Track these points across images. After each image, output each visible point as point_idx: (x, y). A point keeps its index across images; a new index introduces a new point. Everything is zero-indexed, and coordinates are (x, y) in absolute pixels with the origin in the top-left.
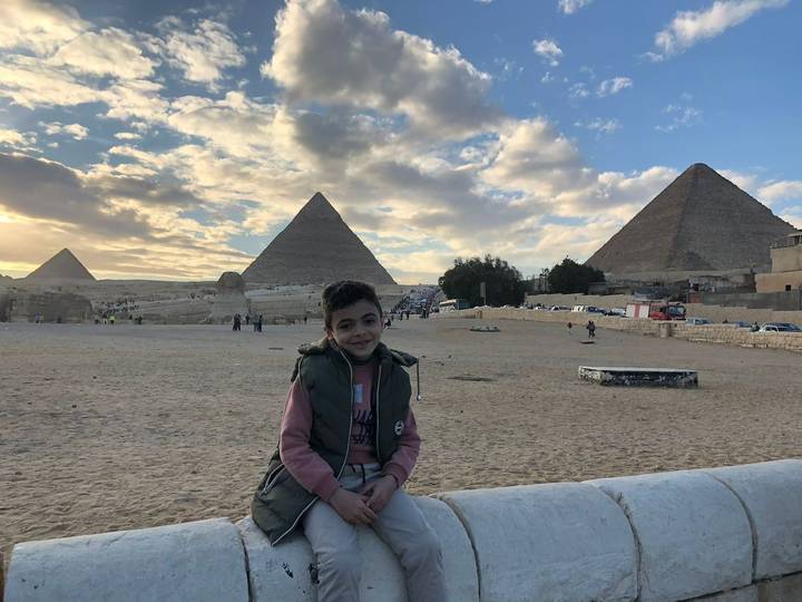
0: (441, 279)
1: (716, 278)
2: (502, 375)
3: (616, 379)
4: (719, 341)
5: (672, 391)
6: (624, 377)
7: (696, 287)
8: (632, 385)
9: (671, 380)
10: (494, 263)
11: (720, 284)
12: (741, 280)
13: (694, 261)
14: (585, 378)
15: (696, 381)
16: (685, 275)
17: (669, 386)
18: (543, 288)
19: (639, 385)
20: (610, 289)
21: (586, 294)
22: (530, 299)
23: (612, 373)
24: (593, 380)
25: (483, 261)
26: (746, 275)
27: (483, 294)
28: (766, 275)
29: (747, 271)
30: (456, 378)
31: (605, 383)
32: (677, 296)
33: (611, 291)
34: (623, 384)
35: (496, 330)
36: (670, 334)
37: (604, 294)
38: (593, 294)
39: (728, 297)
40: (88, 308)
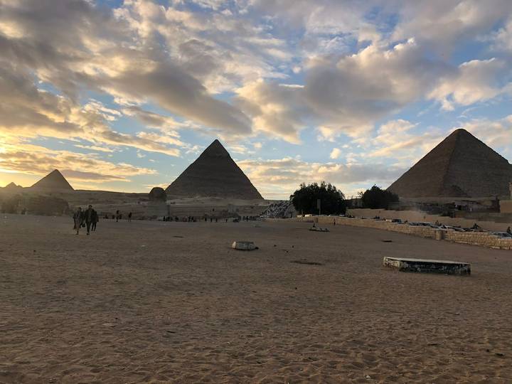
0: (291, 196)
1: (473, 202)
2: (328, 261)
3: (411, 267)
4: (476, 244)
5: (452, 277)
6: (416, 266)
7: (460, 208)
8: (422, 272)
9: (450, 269)
10: (327, 188)
11: (475, 206)
12: (490, 204)
13: (457, 191)
14: (388, 265)
15: (469, 271)
16: (451, 200)
17: (449, 274)
18: (358, 205)
19: (428, 272)
20: (402, 207)
21: (387, 209)
22: (349, 211)
23: (408, 262)
24: (393, 268)
25: (319, 186)
26: (493, 201)
27: (319, 207)
28: (507, 201)
29: (494, 198)
30: (296, 262)
31: (402, 269)
32: (446, 212)
33: (403, 208)
34: (416, 271)
35: (327, 231)
36: (443, 237)
37: (398, 210)
38: (391, 209)
39: (481, 214)
40: (66, 207)
